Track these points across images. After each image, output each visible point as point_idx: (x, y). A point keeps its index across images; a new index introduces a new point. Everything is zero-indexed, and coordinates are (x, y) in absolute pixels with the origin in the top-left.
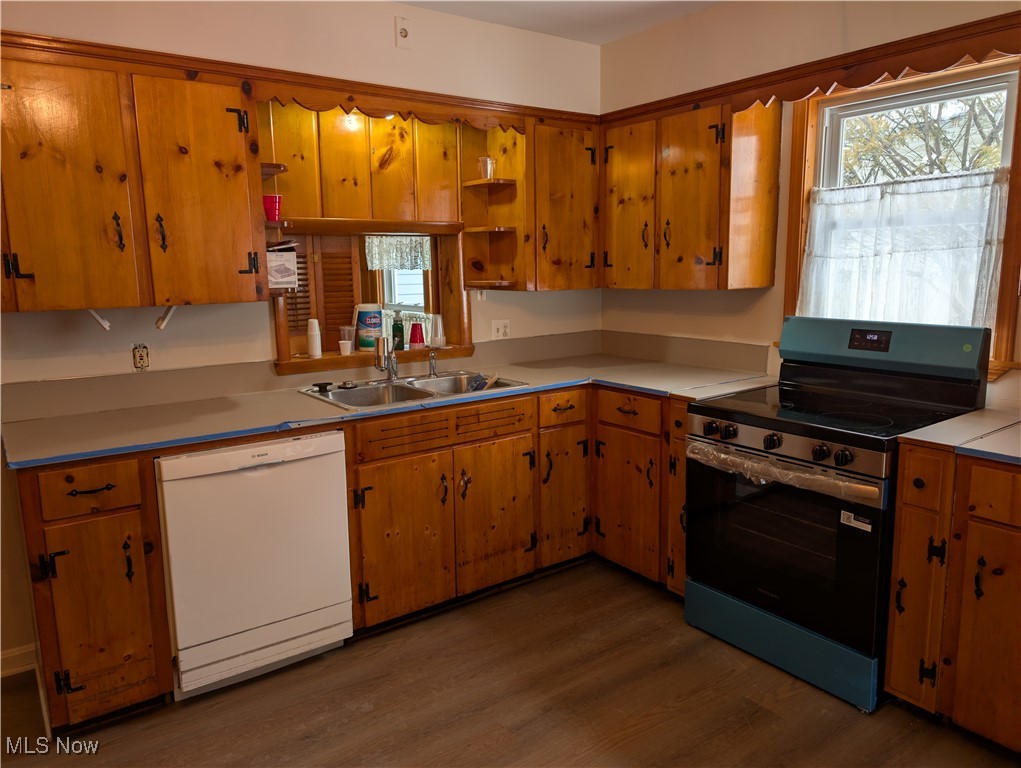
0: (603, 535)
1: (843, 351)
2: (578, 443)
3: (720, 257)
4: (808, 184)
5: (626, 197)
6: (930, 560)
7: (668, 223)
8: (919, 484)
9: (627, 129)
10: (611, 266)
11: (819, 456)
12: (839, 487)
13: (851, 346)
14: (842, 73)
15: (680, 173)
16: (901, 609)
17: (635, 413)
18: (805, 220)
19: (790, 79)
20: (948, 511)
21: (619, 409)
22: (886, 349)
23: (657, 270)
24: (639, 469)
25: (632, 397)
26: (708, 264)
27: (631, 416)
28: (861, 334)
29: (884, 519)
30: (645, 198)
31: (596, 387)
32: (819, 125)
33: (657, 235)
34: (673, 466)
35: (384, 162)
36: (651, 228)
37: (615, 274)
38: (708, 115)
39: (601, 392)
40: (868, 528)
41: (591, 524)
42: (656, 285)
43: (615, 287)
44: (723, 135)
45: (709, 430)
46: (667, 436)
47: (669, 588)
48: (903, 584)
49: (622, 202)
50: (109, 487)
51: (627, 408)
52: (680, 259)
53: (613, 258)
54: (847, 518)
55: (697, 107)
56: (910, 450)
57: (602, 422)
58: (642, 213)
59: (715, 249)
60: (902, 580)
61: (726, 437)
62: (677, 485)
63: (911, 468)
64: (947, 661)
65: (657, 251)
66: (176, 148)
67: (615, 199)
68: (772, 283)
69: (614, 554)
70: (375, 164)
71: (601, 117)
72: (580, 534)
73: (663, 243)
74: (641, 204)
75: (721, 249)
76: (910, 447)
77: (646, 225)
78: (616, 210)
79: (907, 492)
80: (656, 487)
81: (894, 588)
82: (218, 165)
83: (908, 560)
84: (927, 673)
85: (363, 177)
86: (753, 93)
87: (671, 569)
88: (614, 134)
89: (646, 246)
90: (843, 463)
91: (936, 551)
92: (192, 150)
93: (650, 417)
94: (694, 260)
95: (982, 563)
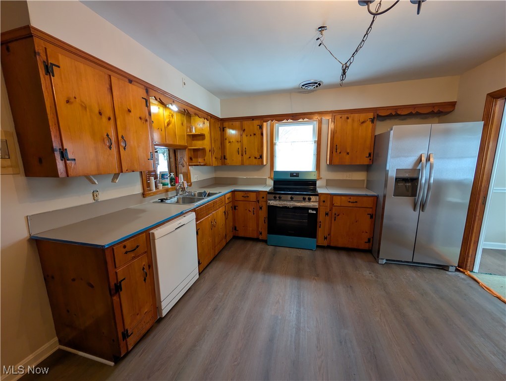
0: (238, 230)
1: (289, 177)
2: (231, 207)
3: (261, 157)
4: (274, 141)
5: (231, 141)
6: (325, 216)
7: (246, 148)
8: (324, 201)
9: (230, 123)
10: (227, 159)
11: (304, 199)
13: (291, 176)
14: (291, 117)
15: (249, 136)
16: (320, 227)
17: (248, 197)
18: (274, 149)
19: (279, 117)
20: (329, 206)
21: (243, 196)
22: (298, 176)
23: (242, 160)
24: (250, 211)
25: (247, 193)
26: (258, 159)
28: (292, 174)
29: (318, 210)
30: (238, 142)
31: (233, 192)
32: (276, 128)
33: (242, 151)
34: (261, 208)
35: (168, 124)
36: (240, 150)
37: (228, 161)
38: (257, 122)
39: (236, 192)
40: (314, 212)
41: (235, 228)
42: (242, 164)
43: (228, 165)
44: (261, 127)
46: (258, 201)
47: (260, 238)
48: (320, 222)
49: (230, 142)
50: (137, 247)
51: (245, 196)
52: (250, 158)
53: (228, 156)
54: (310, 211)
55: (253, 120)
56: (321, 195)
57: (237, 201)
58: (238, 146)
62: (263, 214)
63: (322, 199)
64: (329, 235)
65: (242, 155)
66: (127, 110)
67: (227, 141)
68: (267, 163)
69: (241, 234)
70: (166, 124)
71: (221, 119)
72: (232, 232)
73: (244, 153)
74: (236, 143)
75: (261, 155)
77: (238, 149)
78: (228, 145)
79: (321, 204)
80: (255, 215)
81: (318, 223)
82: (140, 118)
83: (321, 217)
84: (325, 238)
85: (163, 129)
86: (269, 119)
87: (261, 233)
88: (226, 124)
89: (239, 154)
90: (309, 200)
91: (327, 214)
92: (132, 111)
93: (253, 197)
94: (254, 158)
95: (335, 214)
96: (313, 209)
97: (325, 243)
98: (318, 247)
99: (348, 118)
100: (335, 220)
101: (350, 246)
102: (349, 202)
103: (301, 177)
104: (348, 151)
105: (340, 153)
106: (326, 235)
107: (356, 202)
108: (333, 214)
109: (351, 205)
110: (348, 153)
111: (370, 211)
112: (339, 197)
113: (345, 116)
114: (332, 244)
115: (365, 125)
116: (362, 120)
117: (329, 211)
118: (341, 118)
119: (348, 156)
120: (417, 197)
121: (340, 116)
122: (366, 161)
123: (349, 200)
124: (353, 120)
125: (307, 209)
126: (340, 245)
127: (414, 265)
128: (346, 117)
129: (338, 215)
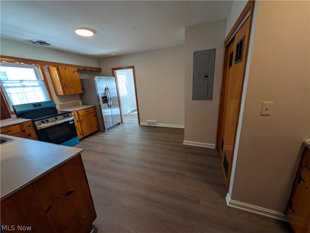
6: (78, 123)
8: (75, 115)
13: (34, 107)
16: (77, 130)
17: (10, 131)
34: (29, 135)
46: (24, 131)
48: (76, 127)
51: (5, 131)
54: (70, 123)
84: (81, 134)
90: (68, 116)
96: (71, 121)
97: (82, 137)
98: (80, 140)
99: (66, 69)
100: (82, 123)
101: (92, 132)
102: (86, 112)
103: (43, 106)
104: (72, 87)
105: (68, 88)
106: (81, 132)
107: (88, 111)
108: (81, 120)
111: (94, 113)
112: (81, 111)
113: (64, 67)
115: (75, 73)
116: (73, 71)
117: (78, 119)
119: (72, 89)
120: (108, 103)
121: (61, 67)
122: (81, 92)
124: (69, 70)
125: (68, 122)
126: (88, 134)
127: (113, 127)
129: (83, 120)
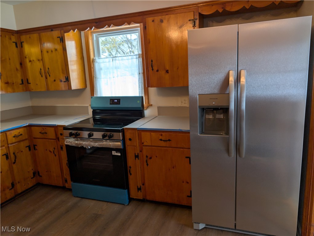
0: (41, 176)
1: (108, 105)
2: (26, 147)
3: (68, 79)
4: (92, 57)
5: (32, 60)
6: (136, 159)
7: (48, 69)
8: (130, 139)
9: (28, 36)
10: (30, 83)
11: (104, 137)
12: (110, 145)
13: (111, 104)
14: (95, 24)
15: (50, 52)
16: (131, 174)
17: (46, 133)
18: (93, 68)
19: (81, 24)
20: (138, 145)
21: (40, 133)
22: (119, 104)
23: (47, 85)
24: (50, 151)
25: (44, 128)
26: (64, 82)
27: (45, 134)
28: (113, 100)
29: (123, 151)
30: (39, 60)
31: (30, 126)
32: (93, 39)
33: (45, 73)
34: (62, 148)
36: (43, 70)
37: (32, 86)
38: (56, 33)
39: (32, 128)
40: (119, 154)
41: (36, 174)
42: (48, 89)
43: (33, 91)
44: (62, 40)
45: (71, 135)
46: (58, 139)
47: (67, 187)
48: (130, 167)
49: (30, 61)
51: (43, 132)
52: (55, 81)
53: (30, 80)
54: (114, 153)
55: (52, 30)
56: (127, 131)
57: (35, 138)
58: (39, 65)
59: (66, 77)
60: (130, 166)
61: (76, 136)
62: (64, 154)
63: (128, 136)
64: (143, 185)
65: (46, 78)
67: (27, 60)
68: (86, 87)
69: (45, 180)
71: (17, 31)
72: (32, 178)
73: (48, 75)
74: (38, 62)
75: (68, 77)
76: (127, 130)
77: (41, 69)
78: (29, 64)
79: (128, 142)
80: (57, 156)
81: (129, 169)
83: (131, 160)
84: (139, 189)
86: (70, 27)
87: (66, 181)
88: (23, 38)
89: (42, 76)
90: (110, 138)
91: (137, 156)
93: (51, 134)
94: (59, 81)
95: (147, 157)
96: (117, 150)
97: (140, 195)
98: (131, 200)
99: (162, 21)
100: (147, 165)
101: (169, 200)
102: (161, 140)
103: (123, 105)
104: (168, 68)
105: (157, 71)
106: (140, 184)
107: (169, 140)
108: (145, 157)
109: (163, 144)
110: (167, 72)
111: (188, 153)
112: (148, 133)
113: (157, 19)
114: (148, 198)
117: (138, 152)
118: (153, 21)
121: (152, 18)
123: (161, 137)
124: (169, 24)
125: (110, 150)
126: (158, 199)
128: (159, 20)
129: (151, 158)
